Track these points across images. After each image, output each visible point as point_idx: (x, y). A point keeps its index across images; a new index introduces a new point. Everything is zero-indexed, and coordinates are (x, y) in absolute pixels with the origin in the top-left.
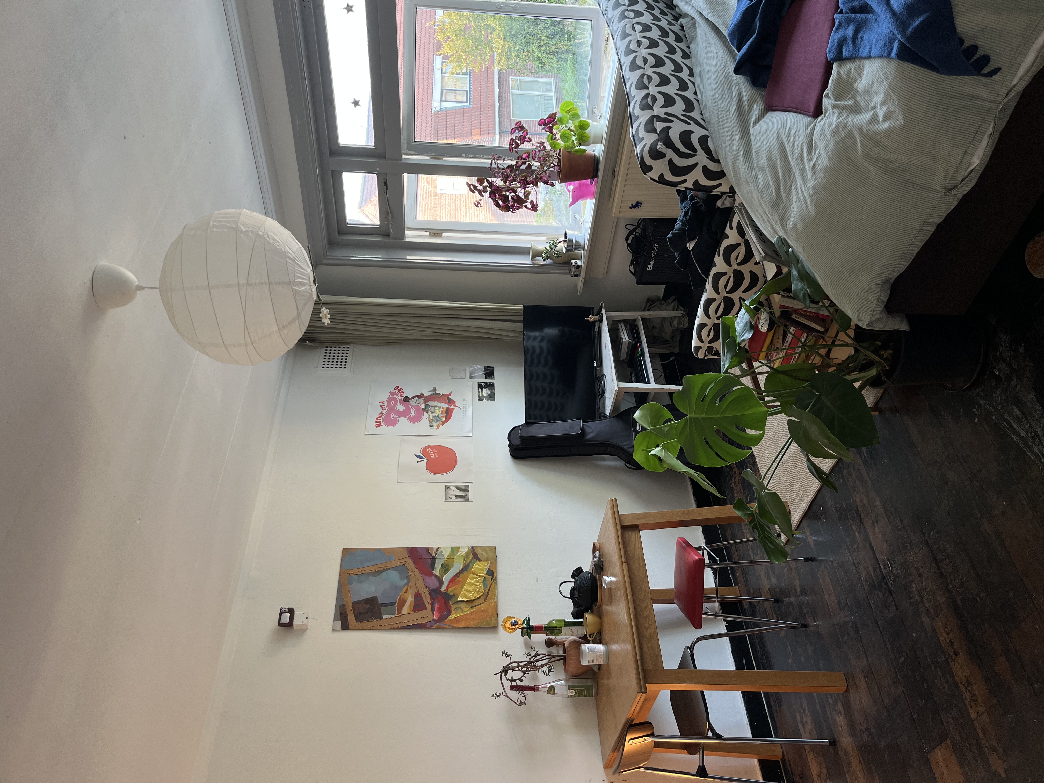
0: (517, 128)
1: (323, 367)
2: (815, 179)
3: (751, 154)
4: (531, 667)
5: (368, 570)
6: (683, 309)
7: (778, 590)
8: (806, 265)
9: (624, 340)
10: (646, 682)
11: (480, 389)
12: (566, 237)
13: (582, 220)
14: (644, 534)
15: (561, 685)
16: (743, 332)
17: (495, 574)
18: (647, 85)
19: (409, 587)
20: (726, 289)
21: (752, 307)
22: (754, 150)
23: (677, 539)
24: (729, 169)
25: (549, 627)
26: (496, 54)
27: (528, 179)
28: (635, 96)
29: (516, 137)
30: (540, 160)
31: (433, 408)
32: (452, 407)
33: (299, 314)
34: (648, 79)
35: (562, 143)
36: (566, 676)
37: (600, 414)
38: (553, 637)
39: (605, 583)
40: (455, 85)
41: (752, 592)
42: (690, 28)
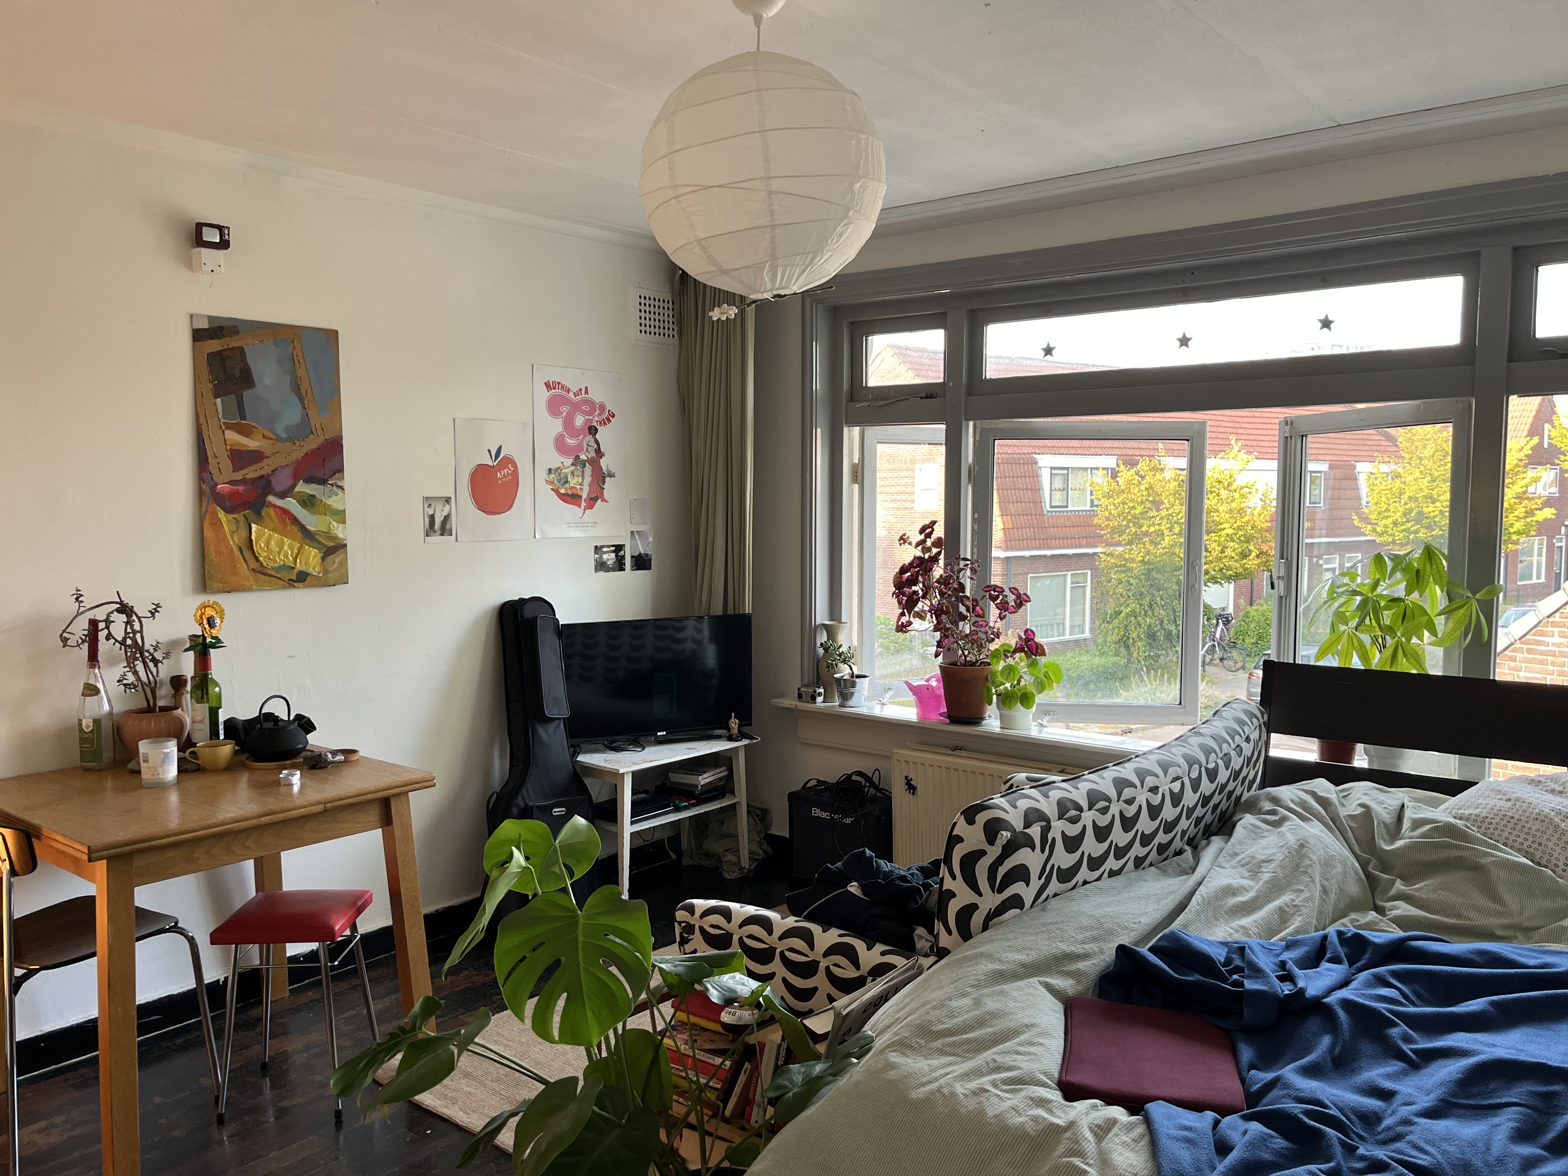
0: (1019, 596)
1: (640, 297)
2: (965, 1095)
3: (998, 983)
4: (134, 654)
5: (301, 373)
6: (752, 868)
7: (284, 1067)
8: (832, 1089)
9: (700, 778)
10: (109, 859)
11: (614, 548)
12: (859, 677)
13: (885, 701)
14: (376, 835)
15: (101, 706)
16: (722, 988)
17: (300, 584)
18: (1095, 807)
19: (273, 442)
20: (788, 950)
21: (761, 999)
22: (1004, 987)
23: (368, 892)
24: (975, 948)
25: (207, 682)
26: (1122, 549)
27: (944, 617)
28: (1078, 789)
29: (1006, 596)
30: (973, 635)
31: (580, 474)
32: (583, 504)
33: (726, 272)
34: (1104, 808)
35: (1000, 668)
36: (118, 714)
37: (579, 746)
38: (189, 687)
39: (288, 775)
40: (1075, 489)
41: (280, 1021)
42: (1179, 865)
